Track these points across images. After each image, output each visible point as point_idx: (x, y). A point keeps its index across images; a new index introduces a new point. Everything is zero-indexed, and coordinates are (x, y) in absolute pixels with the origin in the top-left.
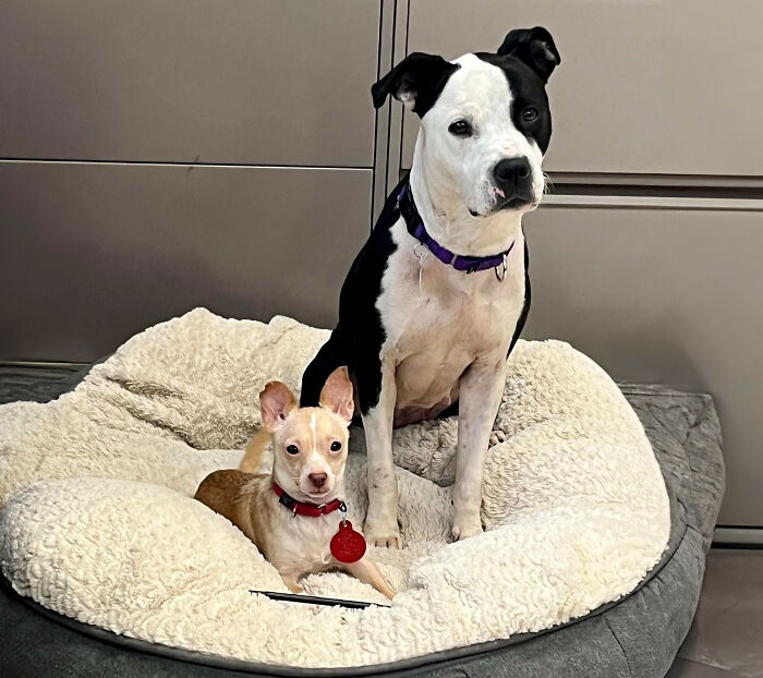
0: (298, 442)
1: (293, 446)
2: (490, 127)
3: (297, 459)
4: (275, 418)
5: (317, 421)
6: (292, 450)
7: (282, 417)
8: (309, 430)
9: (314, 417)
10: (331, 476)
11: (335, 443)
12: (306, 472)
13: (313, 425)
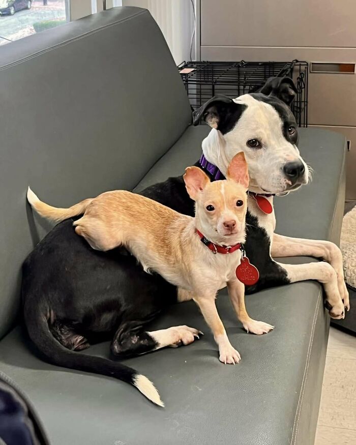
0: (213, 202)
1: (210, 206)
2: (273, 142)
3: (214, 214)
4: (197, 191)
5: (225, 188)
6: (210, 208)
7: (201, 189)
8: (221, 194)
9: (223, 186)
10: (238, 222)
11: (239, 201)
12: (221, 221)
13: (223, 191)
